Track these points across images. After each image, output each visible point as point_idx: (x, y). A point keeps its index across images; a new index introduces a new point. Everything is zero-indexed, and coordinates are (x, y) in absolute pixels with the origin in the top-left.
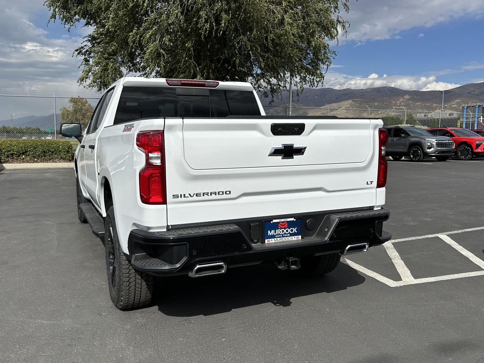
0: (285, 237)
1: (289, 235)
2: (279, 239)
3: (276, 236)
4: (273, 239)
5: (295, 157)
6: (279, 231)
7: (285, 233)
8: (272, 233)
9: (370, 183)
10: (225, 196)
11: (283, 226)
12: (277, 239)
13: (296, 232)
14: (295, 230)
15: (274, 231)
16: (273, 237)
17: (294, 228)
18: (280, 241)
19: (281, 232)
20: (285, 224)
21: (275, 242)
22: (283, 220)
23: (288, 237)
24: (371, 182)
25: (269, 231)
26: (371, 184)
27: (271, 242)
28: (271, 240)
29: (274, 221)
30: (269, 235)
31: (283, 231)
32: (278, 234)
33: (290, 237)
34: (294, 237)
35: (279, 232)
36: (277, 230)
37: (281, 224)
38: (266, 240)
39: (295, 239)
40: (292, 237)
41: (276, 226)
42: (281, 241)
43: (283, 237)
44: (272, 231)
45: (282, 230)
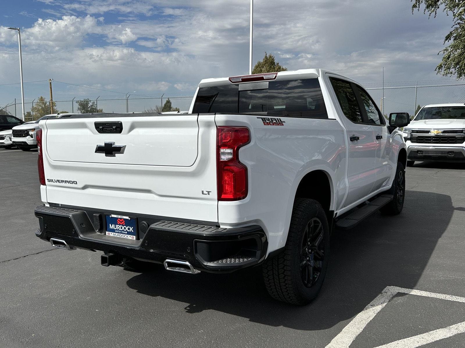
0: (122, 233)
1: (126, 233)
2: (117, 234)
3: (116, 231)
4: (112, 233)
5: (116, 155)
6: (118, 226)
7: (123, 230)
8: (112, 227)
9: (207, 193)
10: (73, 185)
11: (121, 222)
12: (115, 233)
13: (133, 231)
14: (131, 229)
15: (114, 225)
16: (113, 231)
17: (130, 227)
18: (117, 236)
19: (120, 228)
20: (123, 221)
21: (114, 236)
22: (120, 217)
23: (124, 235)
24: (209, 192)
25: (110, 225)
26: (209, 194)
27: (111, 235)
28: (110, 233)
29: (113, 216)
30: (110, 228)
31: (122, 228)
32: (118, 229)
33: (126, 235)
34: (130, 236)
35: (119, 228)
36: (116, 225)
37: (119, 220)
38: (107, 232)
39: (131, 238)
40: (127, 235)
41: (115, 221)
42: (119, 237)
43: (121, 233)
44: (113, 225)
45: (121, 226)
